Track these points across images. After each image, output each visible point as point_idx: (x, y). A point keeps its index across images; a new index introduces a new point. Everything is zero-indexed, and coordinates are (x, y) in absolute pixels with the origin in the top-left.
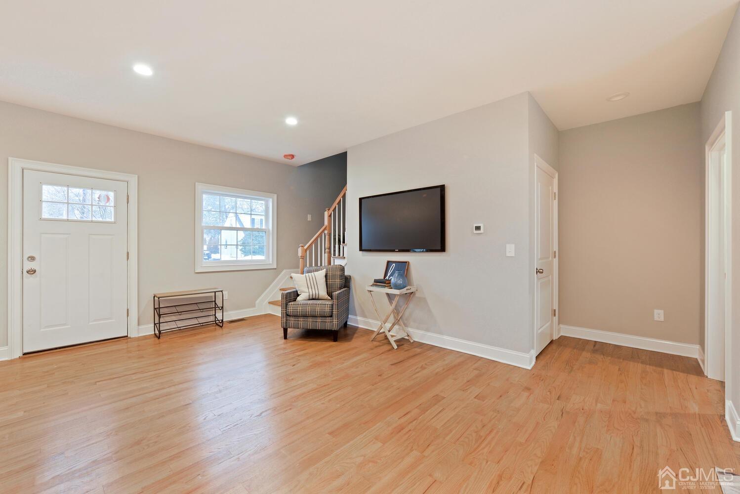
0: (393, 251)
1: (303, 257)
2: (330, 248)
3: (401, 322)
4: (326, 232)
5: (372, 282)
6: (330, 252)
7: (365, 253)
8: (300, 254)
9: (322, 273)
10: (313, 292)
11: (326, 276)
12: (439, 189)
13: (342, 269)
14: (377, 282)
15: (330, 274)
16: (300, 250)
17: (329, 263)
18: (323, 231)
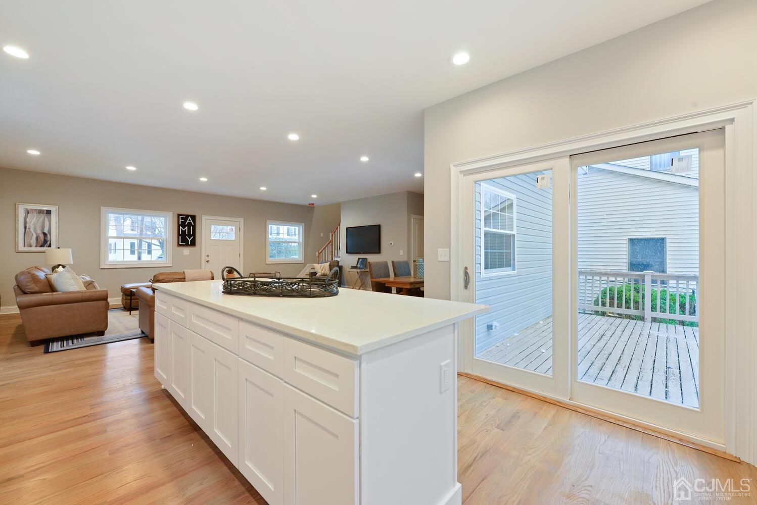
0: (361, 253)
1: (318, 257)
2: (332, 252)
3: (363, 286)
4: (331, 244)
5: (350, 267)
6: (332, 254)
7: (349, 254)
8: (317, 255)
9: (328, 263)
10: (323, 272)
11: (330, 265)
12: (378, 227)
13: (338, 262)
14: (353, 267)
15: (332, 264)
16: (317, 253)
17: (332, 259)
18: (329, 243)
